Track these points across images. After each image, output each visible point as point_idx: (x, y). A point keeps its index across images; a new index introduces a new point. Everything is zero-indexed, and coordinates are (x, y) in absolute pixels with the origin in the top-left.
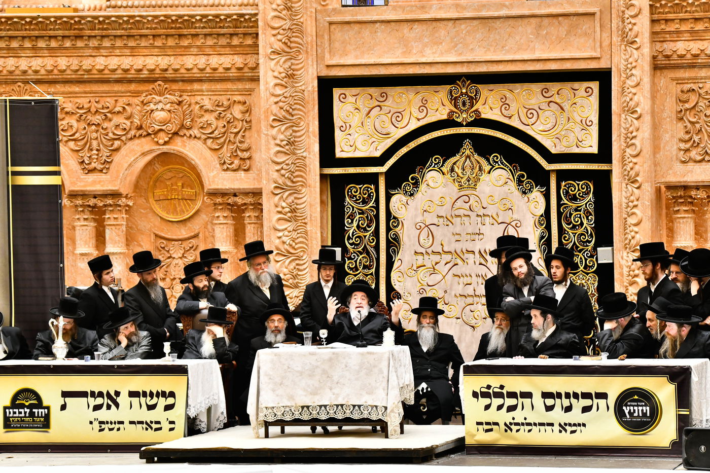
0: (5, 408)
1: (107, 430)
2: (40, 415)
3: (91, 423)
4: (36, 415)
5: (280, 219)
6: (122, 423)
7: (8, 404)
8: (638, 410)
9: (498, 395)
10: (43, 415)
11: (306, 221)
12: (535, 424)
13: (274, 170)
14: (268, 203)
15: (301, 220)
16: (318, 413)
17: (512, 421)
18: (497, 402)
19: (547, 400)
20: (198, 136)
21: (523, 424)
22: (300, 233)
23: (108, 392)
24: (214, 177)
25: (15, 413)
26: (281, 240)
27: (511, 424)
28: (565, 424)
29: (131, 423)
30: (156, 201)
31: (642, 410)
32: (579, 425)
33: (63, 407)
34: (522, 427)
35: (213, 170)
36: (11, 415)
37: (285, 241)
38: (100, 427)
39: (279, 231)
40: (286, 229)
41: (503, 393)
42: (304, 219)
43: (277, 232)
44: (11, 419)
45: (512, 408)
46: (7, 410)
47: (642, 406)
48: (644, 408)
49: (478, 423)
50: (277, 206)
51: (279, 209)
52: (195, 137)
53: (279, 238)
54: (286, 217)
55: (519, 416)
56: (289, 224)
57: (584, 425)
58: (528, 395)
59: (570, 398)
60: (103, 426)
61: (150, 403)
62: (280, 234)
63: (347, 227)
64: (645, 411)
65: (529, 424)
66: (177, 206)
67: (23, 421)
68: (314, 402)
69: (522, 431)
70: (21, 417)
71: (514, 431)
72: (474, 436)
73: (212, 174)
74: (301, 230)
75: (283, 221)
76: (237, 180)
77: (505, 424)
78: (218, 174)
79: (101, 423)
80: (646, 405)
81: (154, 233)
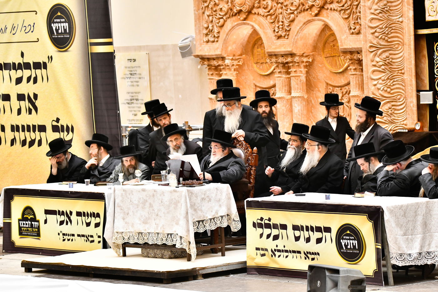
0: (19, 220)
1: (66, 240)
2: (35, 227)
3: (59, 234)
4: (34, 227)
5: (374, 71)
6: (73, 235)
7: (20, 217)
8: (350, 243)
9: (268, 226)
10: (37, 227)
11: (403, 71)
12: (290, 252)
13: (370, 33)
14: (367, 59)
15: (398, 71)
16: (148, 239)
17: (276, 248)
18: (267, 231)
19: (296, 232)
20: (336, 9)
21: (283, 251)
22: (397, 81)
23: (66, 212)
24: (345, 39)
25: (24, 224)
26: (376, 87)
27: (275, 250)
28: (307, 253)
29: (79, 235)
30: (325, 57)
31: (353, 243)
32: (315, 254)
33: (46, 222)
34: (282, 254)
35: (344, 34)
36: (22, 226)
37: (379, 88)
38: (63, 237)
39: (374, 80)
40: (380, 78)
41: (270, 224)
42: (401, 70)
43: (373, 80)
44: (22, 228)
45: (276, 238)
46: (20, 222)
47: (352, 240)
48: (354, 241)
49: (257, 249)
50: (372, 61)
51: (374, 63)
52: (334, 10)
53: (375, 85)
54: (380, 69)
55: (280, 244)
56: (384, 74)
57: (318, 254)
58: (284, 227)
59: (308, 231)
60: (65, 237)
61: (88, 221)
62: (375, 82)
63: (437, 75)
64: (354, 245)
65: (286, 251)
66: (337, 61)
67: (28, 230)
68: (145, 230)
69: (282, 256)
70: (27, 227)
71: (277, 256)
72: (254, 259)
73: (343, 38)
74: (397, 79)
75: (378, 72)
76: (358, 41)
77: (272, 251)
78: (347, 37)
79: (64, 234)
80: (354, 239)
81: (326, 82)
